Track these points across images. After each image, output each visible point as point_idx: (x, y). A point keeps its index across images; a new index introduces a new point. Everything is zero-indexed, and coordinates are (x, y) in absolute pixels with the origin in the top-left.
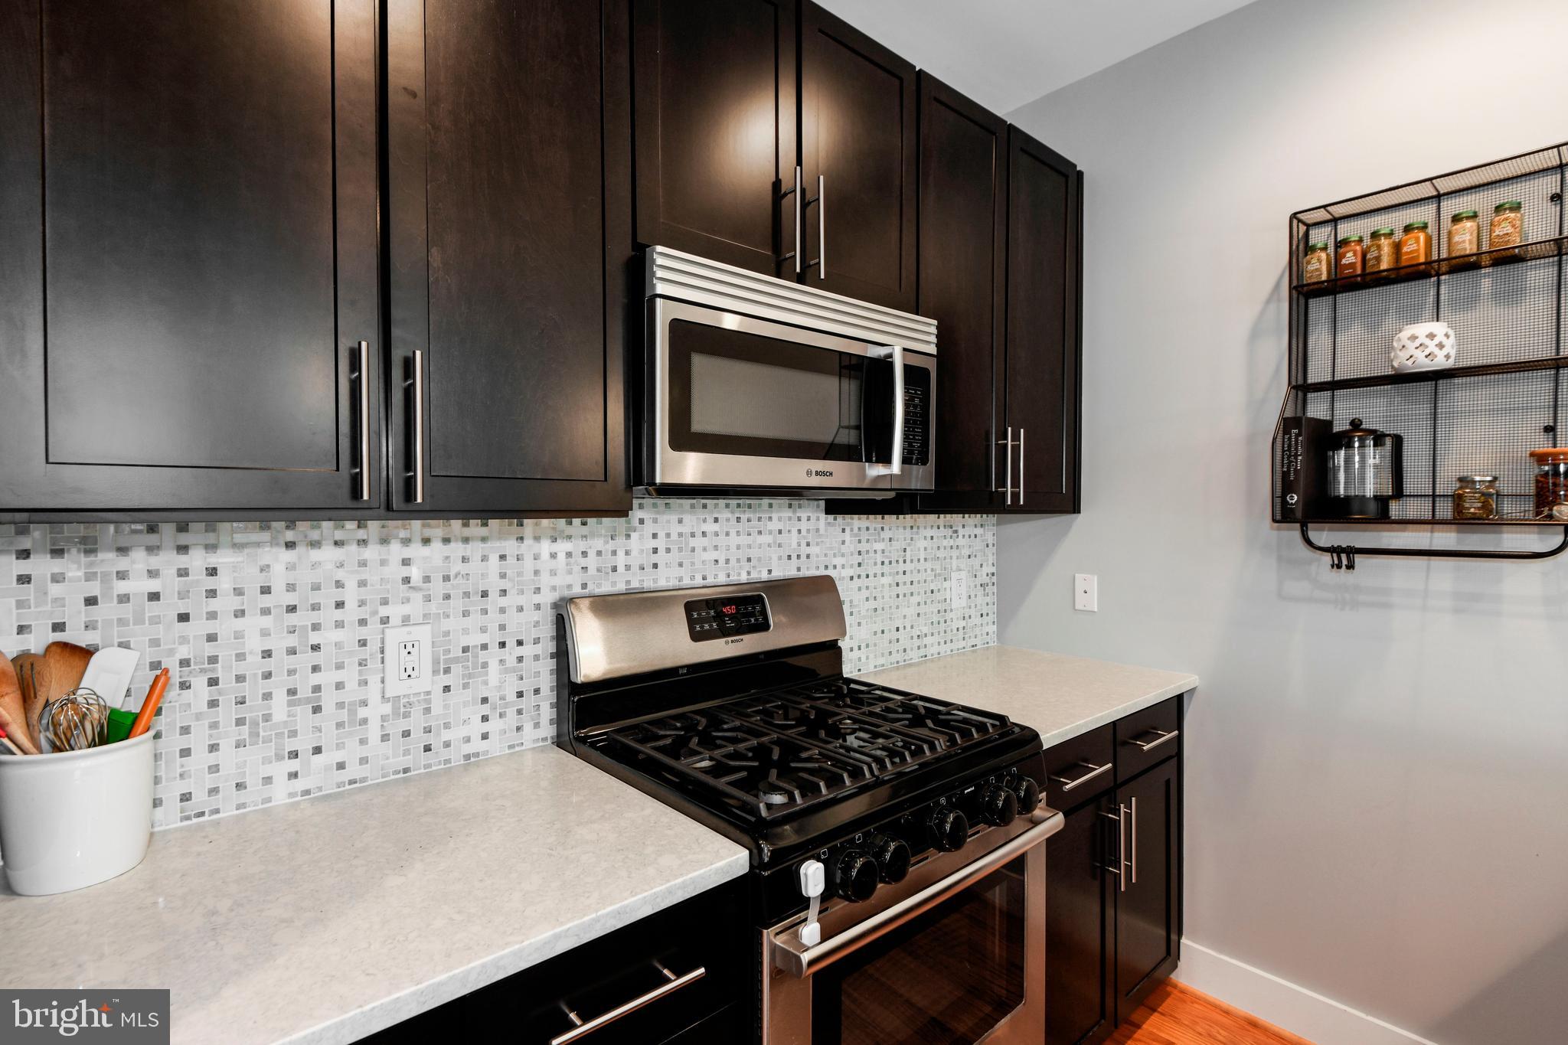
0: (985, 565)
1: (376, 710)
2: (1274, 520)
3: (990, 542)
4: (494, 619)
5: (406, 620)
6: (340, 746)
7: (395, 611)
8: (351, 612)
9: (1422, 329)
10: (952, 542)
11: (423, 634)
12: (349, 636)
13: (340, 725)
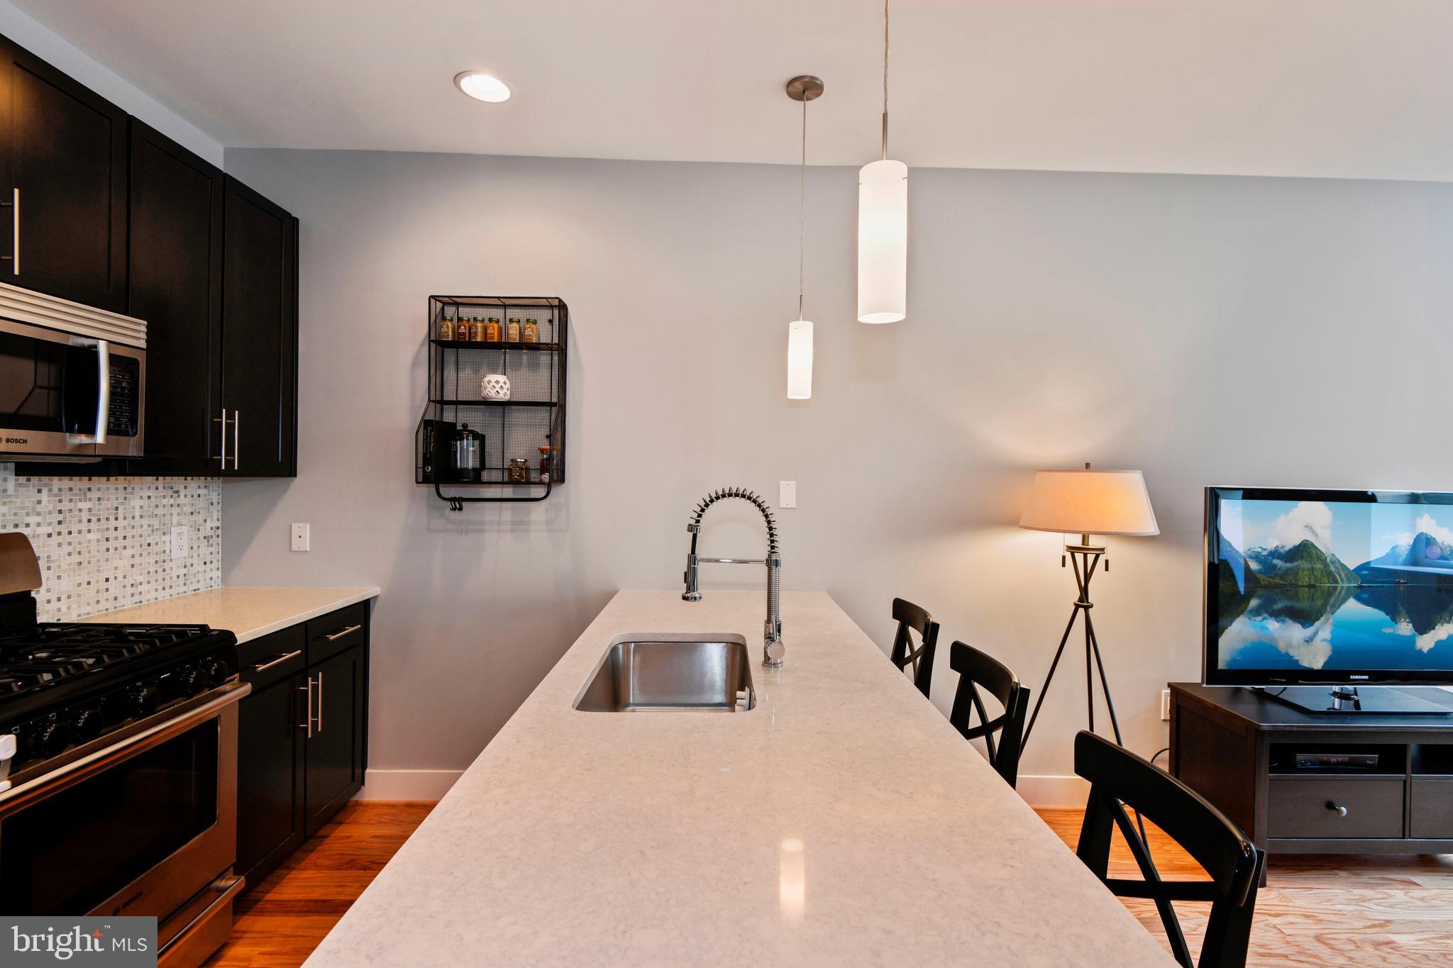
0: (208, 520)
2: (417, 482)
3: (215, 501)
9: (493, 378)
10: (172, 501)
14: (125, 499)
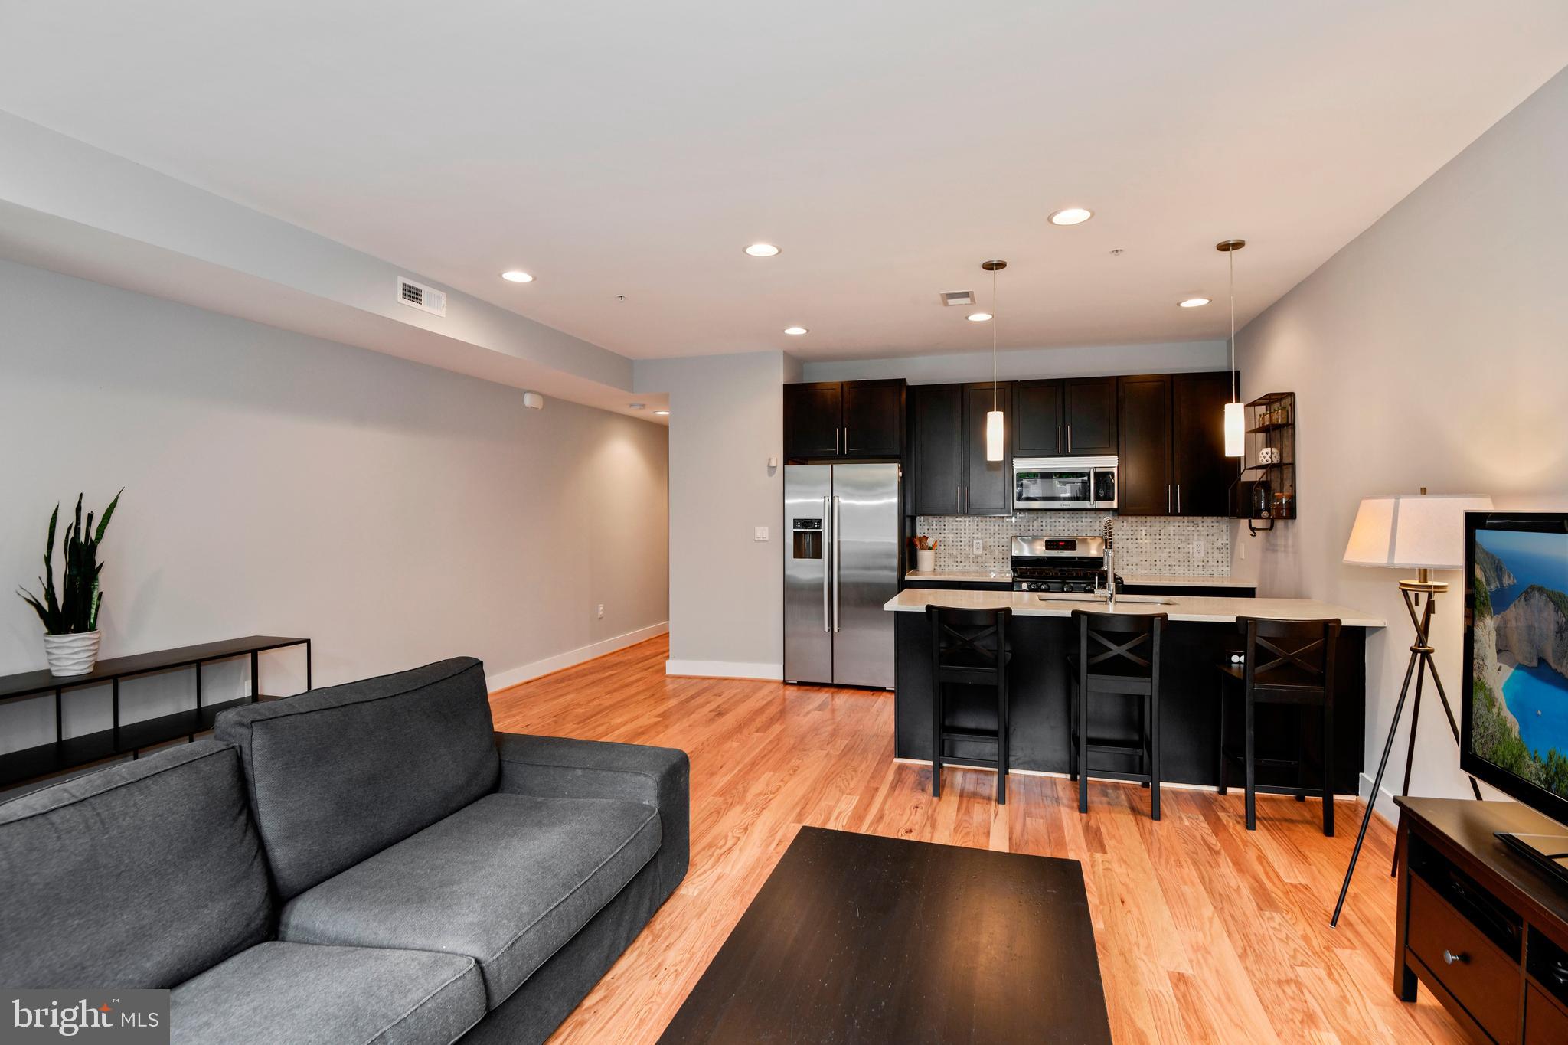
0: (1219, 539)
3: (1225, 530)
4: (996, 540)
5: (977, 538)
6: (965, 562)
8: (967, 535)
10: (1193, 529)
11: (981, 541)
12: (967, 540)
13: (965, 558)
14: (1164, 526)
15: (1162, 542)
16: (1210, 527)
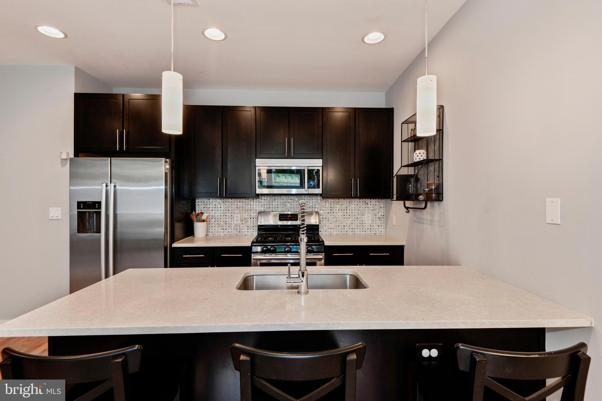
0: (380, 213)
1: (233, 225)
3: (382, 206)
4: (249, 214)
6: (229, 229)
7: (235, 212)
8: (230, 211)
9: (417, 152)
10: (365, 206)
11: (239, 215)
12: (230, 214)
13: (229, 226)
14: (349, 205)
15: (348, 214)
16: (374, 205)
